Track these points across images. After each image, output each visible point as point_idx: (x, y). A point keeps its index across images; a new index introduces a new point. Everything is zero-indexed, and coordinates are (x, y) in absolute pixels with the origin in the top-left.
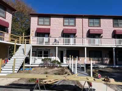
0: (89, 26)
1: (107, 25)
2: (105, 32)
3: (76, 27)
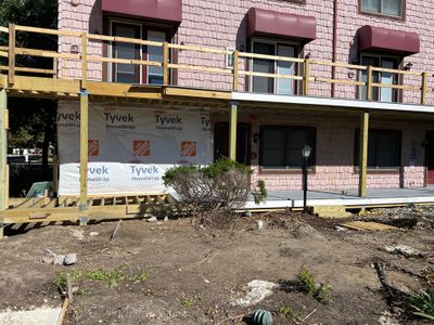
0: (360, 13)
1: (428, 16)
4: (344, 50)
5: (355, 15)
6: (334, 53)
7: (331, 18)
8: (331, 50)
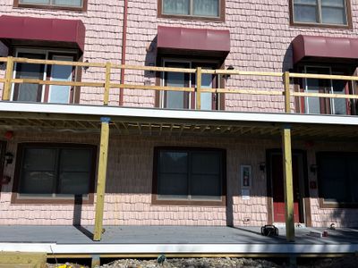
0: (160, 15)
1: (259, 13)
2: (249, 50)
3: (89, 14)
4: (138, 57)
6: (123, 60)
8: (119, 56)
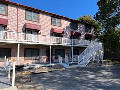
0: (26, 19)
3: (8, 17)
4: (21, 28)
5: (24, 20)
6: (17, 29)
7: (16, 20)
8: (16, 28)
